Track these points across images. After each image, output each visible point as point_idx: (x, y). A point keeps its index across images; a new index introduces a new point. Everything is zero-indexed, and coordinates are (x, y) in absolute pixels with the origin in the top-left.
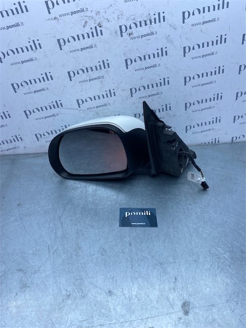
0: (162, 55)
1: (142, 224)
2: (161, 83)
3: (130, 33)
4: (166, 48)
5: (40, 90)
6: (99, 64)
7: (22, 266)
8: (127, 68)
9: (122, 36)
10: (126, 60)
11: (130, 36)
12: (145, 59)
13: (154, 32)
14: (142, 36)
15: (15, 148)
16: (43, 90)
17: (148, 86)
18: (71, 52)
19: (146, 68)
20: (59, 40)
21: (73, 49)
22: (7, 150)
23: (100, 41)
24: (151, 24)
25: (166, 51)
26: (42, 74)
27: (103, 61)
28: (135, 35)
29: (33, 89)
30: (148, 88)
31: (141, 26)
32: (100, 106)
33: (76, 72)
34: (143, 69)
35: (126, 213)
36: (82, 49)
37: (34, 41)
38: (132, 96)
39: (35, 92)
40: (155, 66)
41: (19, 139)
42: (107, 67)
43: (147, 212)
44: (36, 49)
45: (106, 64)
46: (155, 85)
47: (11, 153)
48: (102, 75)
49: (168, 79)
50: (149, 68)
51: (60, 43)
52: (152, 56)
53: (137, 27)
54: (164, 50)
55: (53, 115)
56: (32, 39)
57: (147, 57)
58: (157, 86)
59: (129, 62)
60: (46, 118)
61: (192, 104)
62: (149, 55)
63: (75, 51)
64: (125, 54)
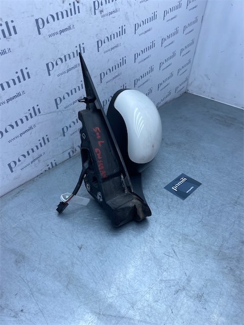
0: (122, 34)
1: (192, 188)
2: (121, 63)
4: (125, 26)
5: (15, 97)
6: (76, 49)
8: (98, 51)
9: (95, 14)
10: (98, 42)
12: (111, 39)
13: (118, 9)
16: (19, 95)
17: (113, 68)
18: (50, 36)
20: (37, 21)
23: (78, 21)
25: (125, 30)
26: (17, 73)
27: (80, 45)
29: (5, 98)
30: (113, 70)
31: (109, 2)
33: (55, 63)
34: (109, 50)
36: (62, 31)
37: (7, 23)
38: (101, 82)
42: (82, 51)
44: (10, 35)
45: (82, 48)
49: (125, 59)
52: (116, 36)
53: (106, 3)
54: (124, 28)
55: (31, 128)
56: (5, 20)
57: (113, 37)
58: (118, 67)
59: (100, 44)
60: (21, 135)
61: (138, 80)
62: (114, 35)
63: (54, 34)
64: (97, 35)
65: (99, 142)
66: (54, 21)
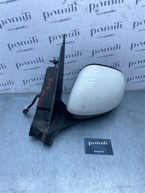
0: (118, 28)
1: (102, 152)
2: (114, 47)
3: (97, 10)
4: (121, 22)
5: (28, 50)
6: (72, 32)
7: (12, 186)
8: (92, 36)
9: (90, 12)
10: (92, 30)
11: (96, 12)
12: (105, 30)
13: (114, 10)
14: (105, 13)
15: (8, 89)
16: (30, 49)
17: (105, 49)
18: (52, 22)
19: (105, 37)
20: (44, 13)
21: (54, 20)
22: (3, 90)
23: (75, 15)
24: (113, 4)
25: (121, 25)
26: (30, 38)
27: (75, 30)
28: (100, 12)
29: (23, 49)
30: (105, 51)
31: (105, 5)
32: (70, 62)
33: (55, 38)
34: (103, 37)
35: (89, 142)
36: (61, 21)
37: (25, 13)
38: (93, 56)
39: (25, 51)
40: (112, 35)
41: (12, 83)
42: (77, 34)
43: (104, 142)
44: (27, 19)
45: (77, 33)
46: (110, 49)
47: (5, 93)
48: (73, 40)
49: (120, 45)
50: (107, 36)
51: (45, 16)
52: (110, 28)
53: (102, 6)
55: (37, 68)
56: (24, 12)
57: (107, 28)
58: (111, 50)
59: (94, 32)
60: (31, 69)
61: (134, 63)
62: (109, 27)
64: (91, 26)
65: (48, 87)
66: (56, 14)
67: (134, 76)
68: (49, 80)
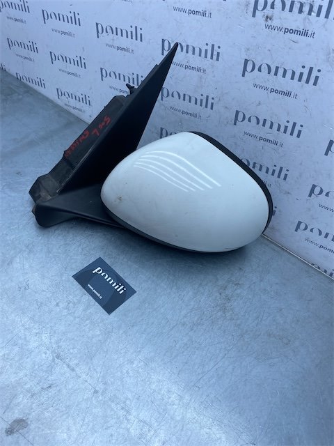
0: (307, 82)
1: (99, 295)
2: (286, 127)
3: (270, 15)
4: (319, 71)
6: (206, 47)
8: (243, 75)
9: (254, 15)
10: (246, 61)
11: (266, 20)
12: (276, 74)
13: (309, 33)
14: (287, 31)
15: (80, 110)
18: (175, 9)
19: (272, 90)
21: (179, 5)
22: (74, 108)
24: (310, 14)
25: (317, 78)
28: (275, 23)
31: (291, 10)
32: (187, 114)
34: (266, 89)
35: (99, 268)
36: (190, 12)
38: (235, 124)
39: (119, 48)
40: (288, 94)
41: (87, 102)
42: (215, 57)
43: (122, 287)
45: (215, 53)
46: (275, 126)
47: (76, 114)
48: (205, 67)
49: (300, 128)
50: (277, 91)
52: (289, 74)
53: (283, 10)
54: (314, 74)
57: (281, 72)
58: (278, 130)
59: (249, 67)
60: (121, 91)
61: (324, 193)
62: (285, 71)
63: (180, 10)
64: (248, 50)
65: (95, 130)
67: (316, 226)
68: (105, 120)
